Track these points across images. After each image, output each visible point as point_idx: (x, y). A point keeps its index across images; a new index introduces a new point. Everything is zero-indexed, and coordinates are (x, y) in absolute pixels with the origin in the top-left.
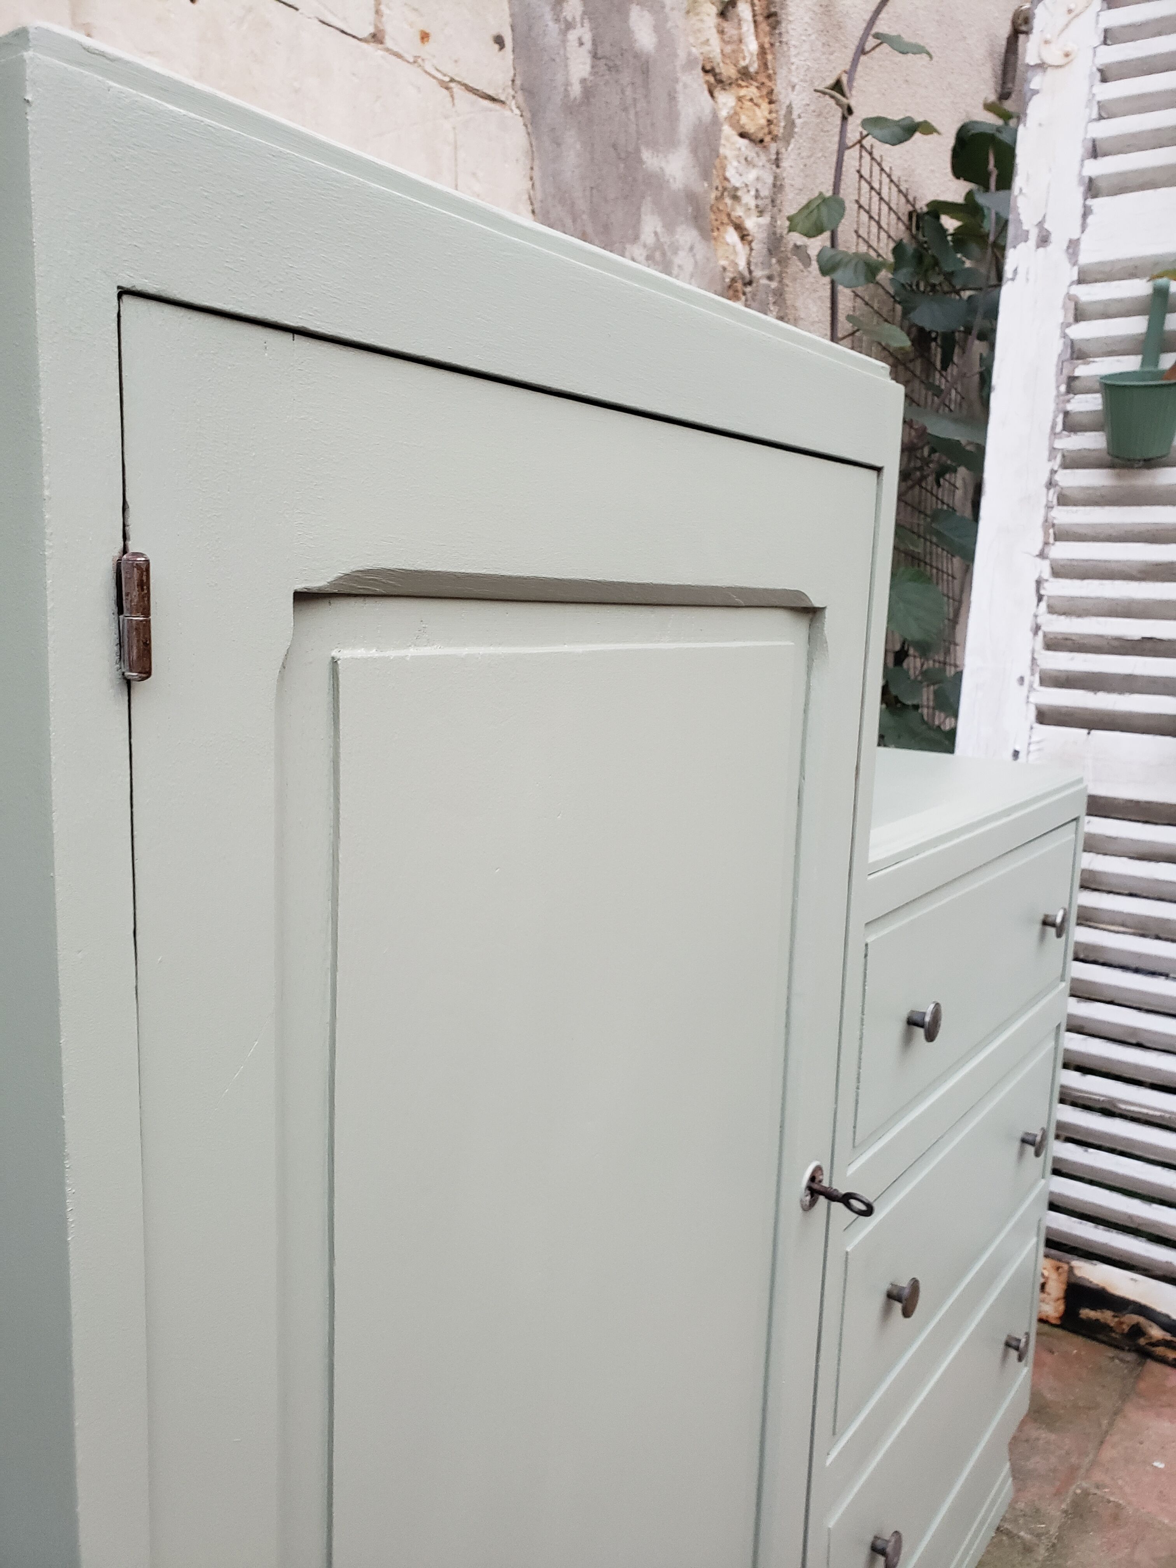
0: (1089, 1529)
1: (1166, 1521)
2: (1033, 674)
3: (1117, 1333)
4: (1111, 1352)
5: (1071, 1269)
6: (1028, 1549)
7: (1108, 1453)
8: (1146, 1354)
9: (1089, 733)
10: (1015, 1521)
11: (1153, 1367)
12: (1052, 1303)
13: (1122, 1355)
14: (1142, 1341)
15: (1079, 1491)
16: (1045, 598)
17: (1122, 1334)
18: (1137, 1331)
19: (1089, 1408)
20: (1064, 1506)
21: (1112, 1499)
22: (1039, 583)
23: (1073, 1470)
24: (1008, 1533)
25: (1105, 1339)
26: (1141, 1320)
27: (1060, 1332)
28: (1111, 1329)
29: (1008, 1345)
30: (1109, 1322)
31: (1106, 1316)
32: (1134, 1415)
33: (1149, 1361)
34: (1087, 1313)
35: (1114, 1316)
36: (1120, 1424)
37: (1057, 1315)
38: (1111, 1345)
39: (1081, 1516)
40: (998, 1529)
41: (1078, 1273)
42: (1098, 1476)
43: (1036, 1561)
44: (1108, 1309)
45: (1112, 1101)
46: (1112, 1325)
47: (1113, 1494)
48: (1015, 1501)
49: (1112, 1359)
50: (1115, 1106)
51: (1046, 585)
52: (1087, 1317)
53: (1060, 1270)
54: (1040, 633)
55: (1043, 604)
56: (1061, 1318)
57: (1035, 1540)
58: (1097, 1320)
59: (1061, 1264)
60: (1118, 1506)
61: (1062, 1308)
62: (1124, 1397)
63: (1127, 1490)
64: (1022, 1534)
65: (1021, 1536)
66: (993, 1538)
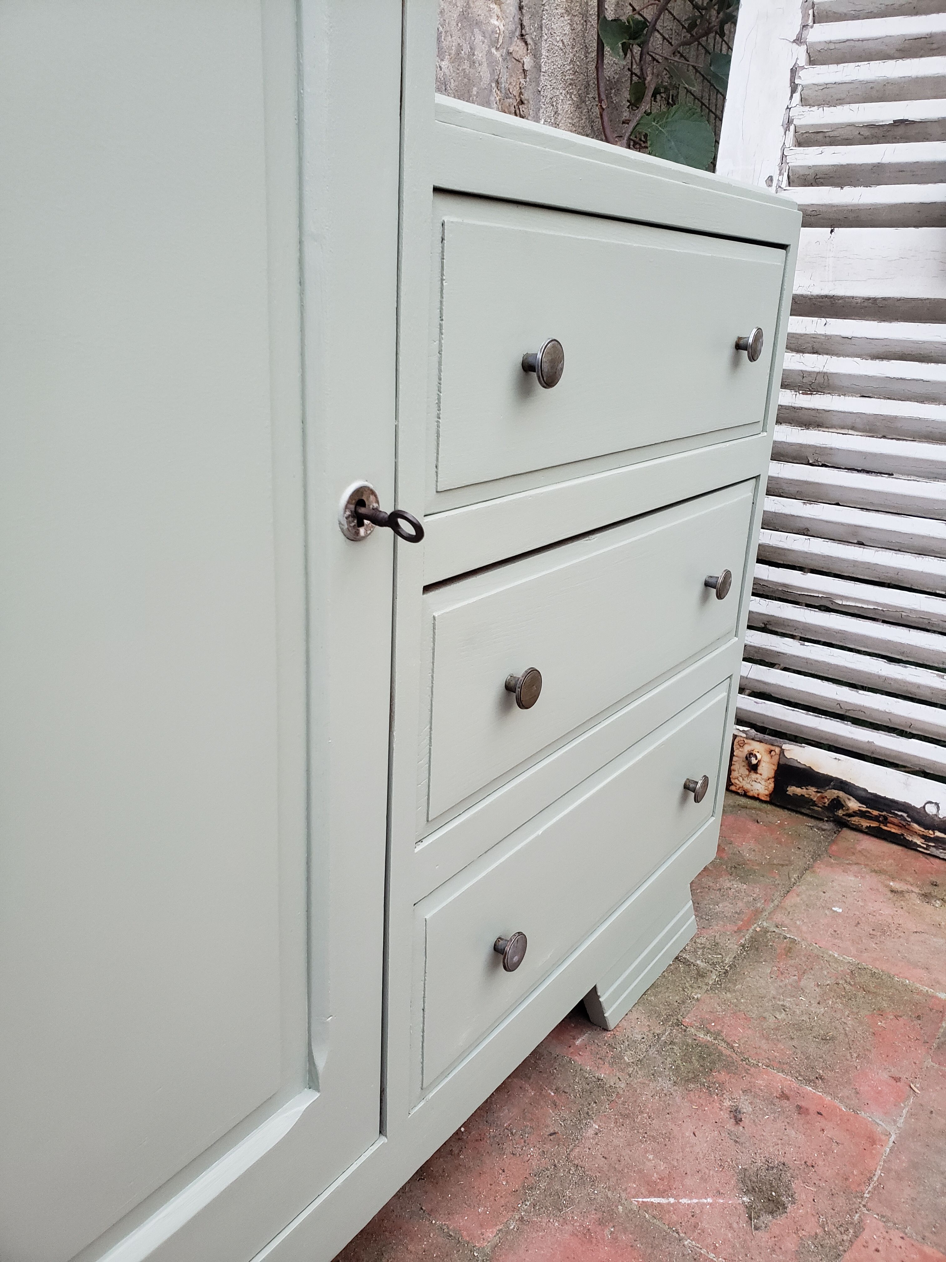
0: (762, 960)
1: (836, 955)
2: (781, 174)
3: (819, 807)
4: (812, 822)
5: (782, 751)
6: (701, 975)
7: (792, 900)
8: (842, 824)
9: (832, 231)
10: (695, 951)
11: (847, 833)
12: (763, 782)
13: (820, 824)
14: (840, 813)
15: (758, 929)
16: (800, 88)
17: (824, 807)
18: (837, 804)
19: (783, 865)
20: (742, 941)
21: (788, 936)
22: (794, 72)
23: (757, 913)
24: (686, 963)
25: (807, 812)
26: (841, 794)
27: (769, 807)
28: (814, 804)
29: (686, 787)
30: (812, 797)
31: (810, 792)
32: (822, 871)
33: (844, 829)
34: (793, 790)
35: (817, 792)
36: (808, 877)
37: (767, 792)
38: (812, 817)
39: (757, 949)
40: (677, 958)
41: (787, 755)
42: (779, 917)
43: (707, 984)
44: (812, 786)
45: (830, 597)
46: (815, 799)
47: (789, 931)
48: (698, 936)
49: (811, 828)
50: (833, 603)
51: (801, 73)
52: (793, 794)
53: (773, 753)
54: (792, 128)
55: (797, 96)
56: (770, 795)
57: (709, 968)
58: (802, 796)
59: (773, 748)
60: (793, 941)
61: (772, 786)
62: (816, 857)
63: (804, 928)
64: (698, 962)
65: (697, 964)
66: (670, 965)
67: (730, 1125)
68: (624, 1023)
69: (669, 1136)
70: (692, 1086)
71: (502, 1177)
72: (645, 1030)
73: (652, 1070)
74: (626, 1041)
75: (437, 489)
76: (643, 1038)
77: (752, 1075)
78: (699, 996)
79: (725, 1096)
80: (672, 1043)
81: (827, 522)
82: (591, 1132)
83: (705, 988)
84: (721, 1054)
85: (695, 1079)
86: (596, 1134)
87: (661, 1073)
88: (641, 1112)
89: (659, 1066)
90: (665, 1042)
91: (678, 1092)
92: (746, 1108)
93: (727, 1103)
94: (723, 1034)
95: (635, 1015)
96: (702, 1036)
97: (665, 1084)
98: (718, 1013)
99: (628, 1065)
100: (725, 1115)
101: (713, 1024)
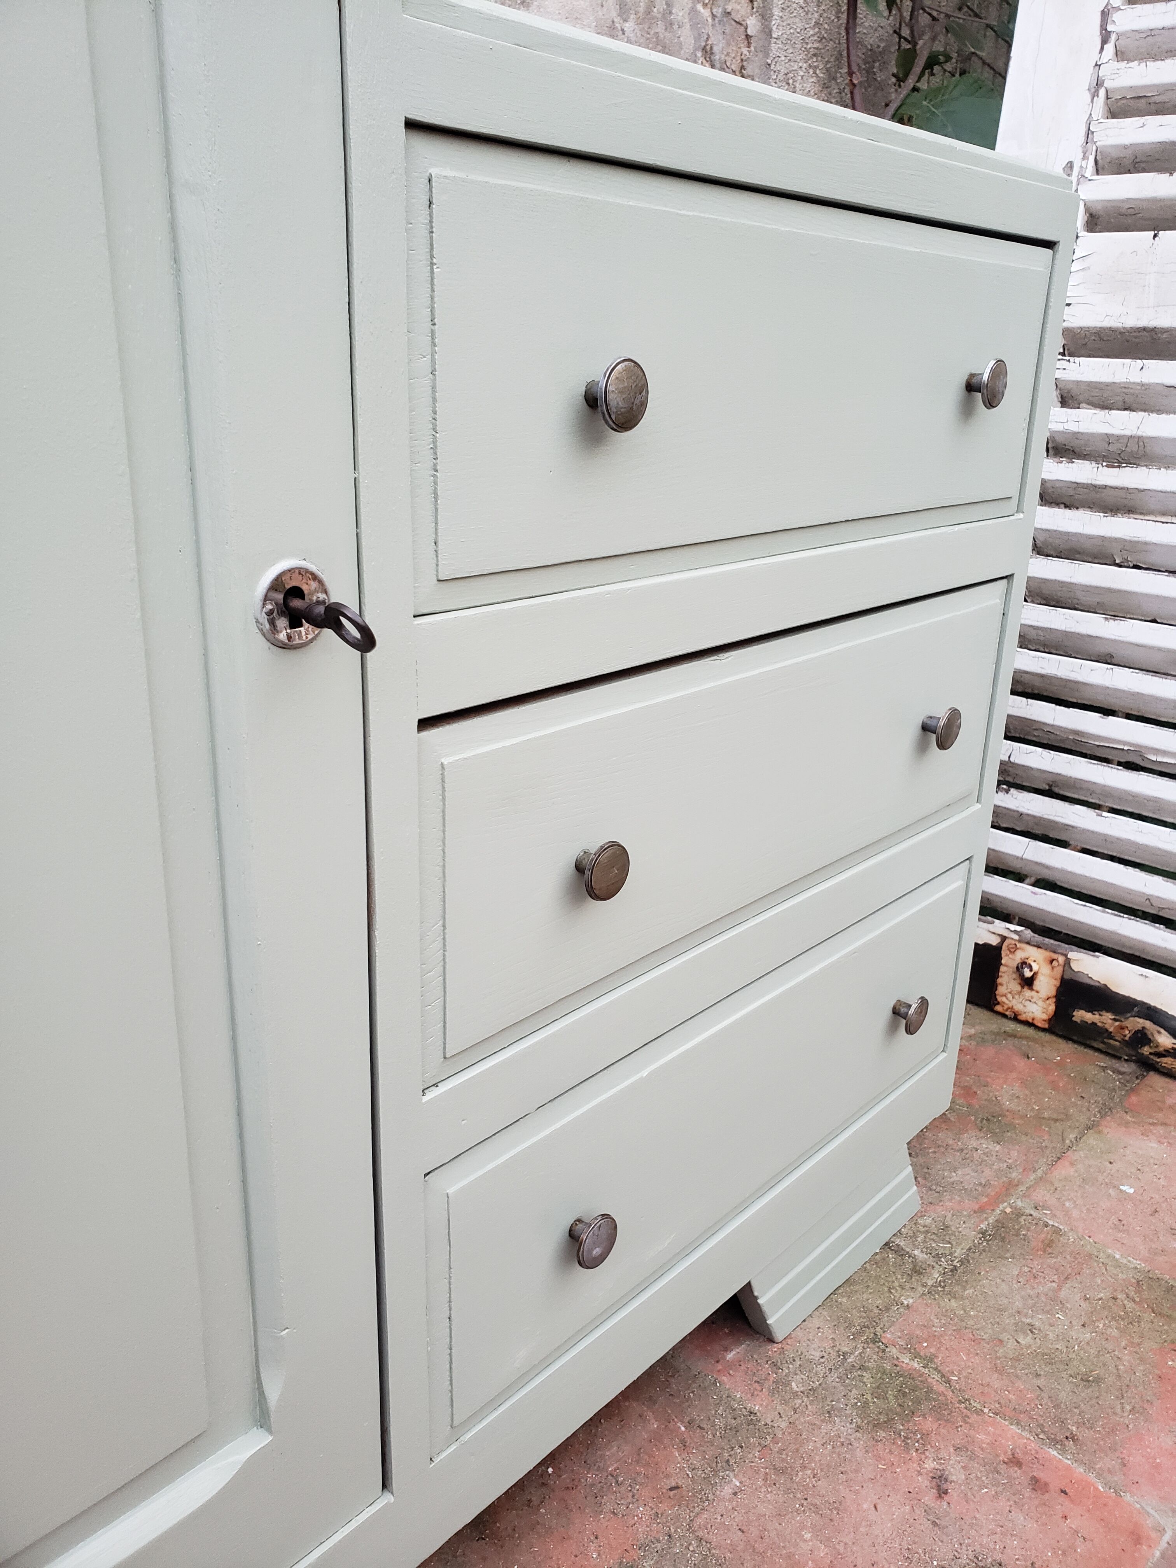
0: (1008, 1255)
1: (1117, 1256)
2: (1085, 157)
3: (1116, 1040)
4: (1104, 1061)
5: (1068, 962)
6: (918, 1270)
7: (1063, 1170)
8: (1148, 1066)
9: (1155, 236)
10: (914, 1236)
11: (1156, 1080)
12: (1040, 1003)
13: (1117, 1064)
14: (1146, 1050)
15: (1008, 1210)
16: (1113, 37)
17: (1124, 1042)
18: (1141, 1038)
19: (1056, 1120)
20: (983, 1226)
21: (1051, 1223)
22: (1105, 15)
23: (1010, 1187)
24: (899, 1252)
25: (1101, 1046)
26: (1148, 1024)
27: (1047, 1037)
28: (1110, 1035)
29: (896, 1012)
30: (1107, 1026)
31: (1105, 1019)
32: (1112, 1130)
33: (1152, 1073)
34: (1081, 1015)
35: (1115, 1020)
36: (1091, 1139)
37: (1045, 1017)
38: (1107, 1054)
39: (1003, 1239)
40: (887, 1244)
41: (1075, 966)
42: (1041, 1194)
43: (924, 1285)
44: (1108, 1011)
45: (1139, 751)
46: (1111, 1030)
47: (1054, 1216)
48: (921, 1214)
49: (1104, 1069)
50: (1144, 758)
51: (1116, 16)
52: (1082, 1021)
53: (1055, 963)
54: (1102, 92)
55: (1110, 48)
56: (1050, 1020)
57: (931, 1261)
58: (1094, 1024)
59: (1055, 956)
60: (1057, 1231)
61: (1052, 1008)
62: (1106, 1111)
63: (1075, 1213)
64: (916, 1252)
65: (915, 1255)
66: (876, 1254)
67: (929, 1498)
68: (799, 1333)
69: (838, 1507)
70: (881, 1434)
71: (592, 1547)
72: (827, 1344)
73: (828, 1405)
74: (797, 1359)
75: (437, 576)
76: (822, 1357)
77: (971, 1425)
78: (911, 1301)
79: (927, 1453)
80: (862, 1368)
81: (1137, 645)
82: (728, 1490)
83: (921, 1290)
84: (930, 1390)
85: (887, 1425)
86: (735, 1494)
87: (841, 1409)
88: (804, 1467)
89: (838, 1401)
90: (853, 1366)
91: (860, 1442)
92: (956, 1474)
93: (930, 1465)
94: (938, 1361)
95: (816, 1322)
96: (907, 1361)
97: (843, 1427)
98: (934, 1329)
99: (795, 1395)
100: (923, 1482)
101: (925, 1344)
